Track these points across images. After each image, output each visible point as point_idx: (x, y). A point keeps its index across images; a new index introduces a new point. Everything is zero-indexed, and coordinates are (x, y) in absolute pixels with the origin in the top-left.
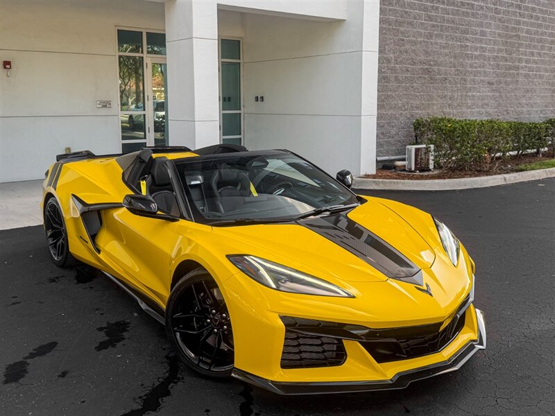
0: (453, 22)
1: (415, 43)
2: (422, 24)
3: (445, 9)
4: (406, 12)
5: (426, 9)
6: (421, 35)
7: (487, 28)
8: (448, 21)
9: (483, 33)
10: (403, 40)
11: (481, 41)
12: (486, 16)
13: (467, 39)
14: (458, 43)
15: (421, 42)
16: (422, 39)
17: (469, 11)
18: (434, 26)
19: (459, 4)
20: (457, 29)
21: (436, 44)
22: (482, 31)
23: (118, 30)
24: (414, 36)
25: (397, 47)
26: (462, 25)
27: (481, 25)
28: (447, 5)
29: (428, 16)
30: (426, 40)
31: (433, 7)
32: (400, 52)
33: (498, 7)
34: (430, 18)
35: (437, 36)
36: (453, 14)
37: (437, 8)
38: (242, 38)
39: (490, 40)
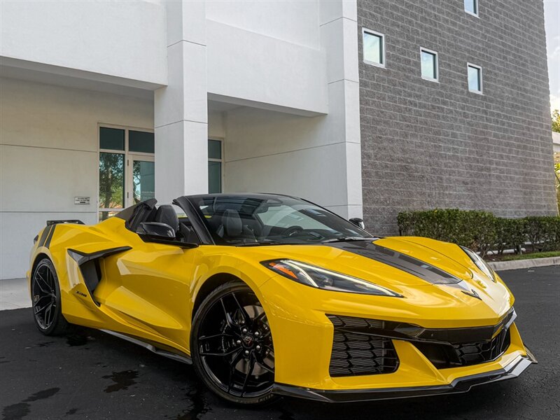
0: (426, 123)
1: (392, 141)
2: (397, 123)
3: (417, 111)
4: (382, 112)
5: (400, 110)
6: (397, 134)
7: (458, 130)
8: (421, 122)
9: (454, 135)
10: (380, 138)
11: (453, 142)
12: (456, 120)
13: (439, 140)
14: (432, 143)
15: (397, 140)
16: (398, 138)
17: (439, 113)
18: (408, 126)
19: (430, 107)
20: (431, 130)
21: (412, 142)
22: (453, 134)
23: (101, 127)
24: (391, 135)
25: (376, 144)
26: (434, 127)
27: (451, 127)
28: (419, 108)
29: (402, 116)
30: (402, 139)
31: (406, 108)
32: (379, 148)
33: (467, 112)
34: (404, 119)
35: (412, 135)
36: (425, 116)
37: (410, 110)
38: (223, 139)
39: (461, 142)
